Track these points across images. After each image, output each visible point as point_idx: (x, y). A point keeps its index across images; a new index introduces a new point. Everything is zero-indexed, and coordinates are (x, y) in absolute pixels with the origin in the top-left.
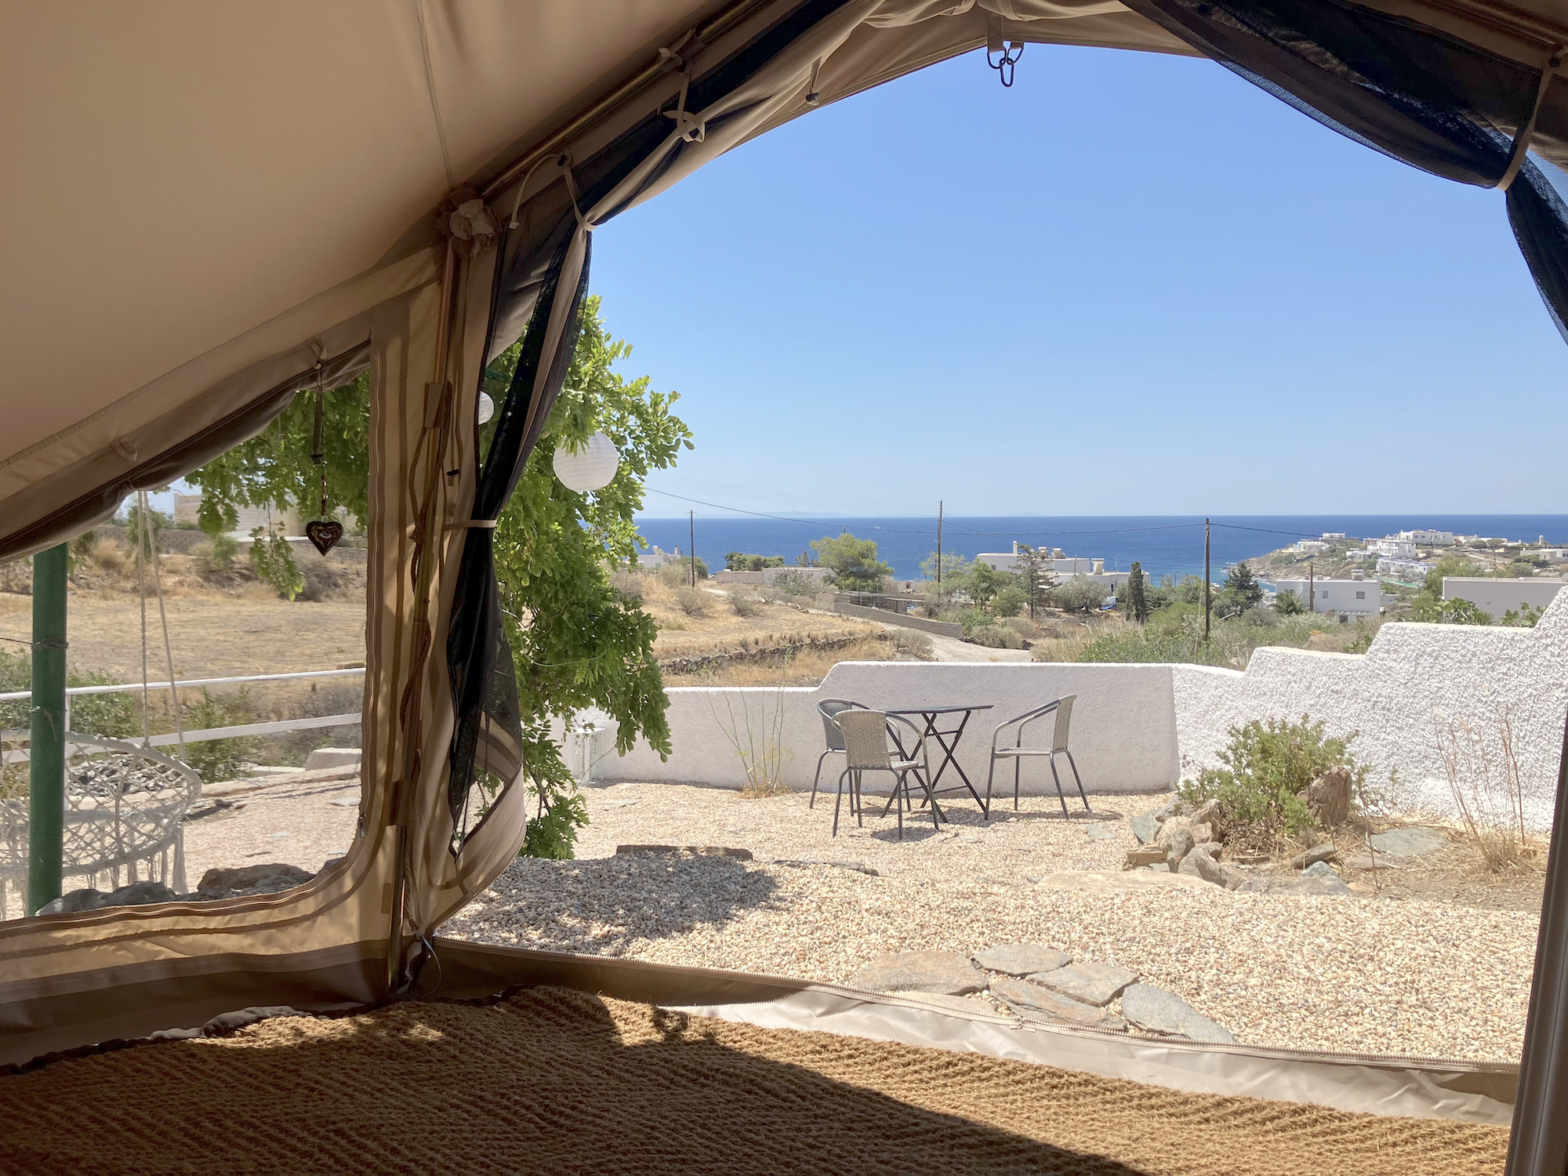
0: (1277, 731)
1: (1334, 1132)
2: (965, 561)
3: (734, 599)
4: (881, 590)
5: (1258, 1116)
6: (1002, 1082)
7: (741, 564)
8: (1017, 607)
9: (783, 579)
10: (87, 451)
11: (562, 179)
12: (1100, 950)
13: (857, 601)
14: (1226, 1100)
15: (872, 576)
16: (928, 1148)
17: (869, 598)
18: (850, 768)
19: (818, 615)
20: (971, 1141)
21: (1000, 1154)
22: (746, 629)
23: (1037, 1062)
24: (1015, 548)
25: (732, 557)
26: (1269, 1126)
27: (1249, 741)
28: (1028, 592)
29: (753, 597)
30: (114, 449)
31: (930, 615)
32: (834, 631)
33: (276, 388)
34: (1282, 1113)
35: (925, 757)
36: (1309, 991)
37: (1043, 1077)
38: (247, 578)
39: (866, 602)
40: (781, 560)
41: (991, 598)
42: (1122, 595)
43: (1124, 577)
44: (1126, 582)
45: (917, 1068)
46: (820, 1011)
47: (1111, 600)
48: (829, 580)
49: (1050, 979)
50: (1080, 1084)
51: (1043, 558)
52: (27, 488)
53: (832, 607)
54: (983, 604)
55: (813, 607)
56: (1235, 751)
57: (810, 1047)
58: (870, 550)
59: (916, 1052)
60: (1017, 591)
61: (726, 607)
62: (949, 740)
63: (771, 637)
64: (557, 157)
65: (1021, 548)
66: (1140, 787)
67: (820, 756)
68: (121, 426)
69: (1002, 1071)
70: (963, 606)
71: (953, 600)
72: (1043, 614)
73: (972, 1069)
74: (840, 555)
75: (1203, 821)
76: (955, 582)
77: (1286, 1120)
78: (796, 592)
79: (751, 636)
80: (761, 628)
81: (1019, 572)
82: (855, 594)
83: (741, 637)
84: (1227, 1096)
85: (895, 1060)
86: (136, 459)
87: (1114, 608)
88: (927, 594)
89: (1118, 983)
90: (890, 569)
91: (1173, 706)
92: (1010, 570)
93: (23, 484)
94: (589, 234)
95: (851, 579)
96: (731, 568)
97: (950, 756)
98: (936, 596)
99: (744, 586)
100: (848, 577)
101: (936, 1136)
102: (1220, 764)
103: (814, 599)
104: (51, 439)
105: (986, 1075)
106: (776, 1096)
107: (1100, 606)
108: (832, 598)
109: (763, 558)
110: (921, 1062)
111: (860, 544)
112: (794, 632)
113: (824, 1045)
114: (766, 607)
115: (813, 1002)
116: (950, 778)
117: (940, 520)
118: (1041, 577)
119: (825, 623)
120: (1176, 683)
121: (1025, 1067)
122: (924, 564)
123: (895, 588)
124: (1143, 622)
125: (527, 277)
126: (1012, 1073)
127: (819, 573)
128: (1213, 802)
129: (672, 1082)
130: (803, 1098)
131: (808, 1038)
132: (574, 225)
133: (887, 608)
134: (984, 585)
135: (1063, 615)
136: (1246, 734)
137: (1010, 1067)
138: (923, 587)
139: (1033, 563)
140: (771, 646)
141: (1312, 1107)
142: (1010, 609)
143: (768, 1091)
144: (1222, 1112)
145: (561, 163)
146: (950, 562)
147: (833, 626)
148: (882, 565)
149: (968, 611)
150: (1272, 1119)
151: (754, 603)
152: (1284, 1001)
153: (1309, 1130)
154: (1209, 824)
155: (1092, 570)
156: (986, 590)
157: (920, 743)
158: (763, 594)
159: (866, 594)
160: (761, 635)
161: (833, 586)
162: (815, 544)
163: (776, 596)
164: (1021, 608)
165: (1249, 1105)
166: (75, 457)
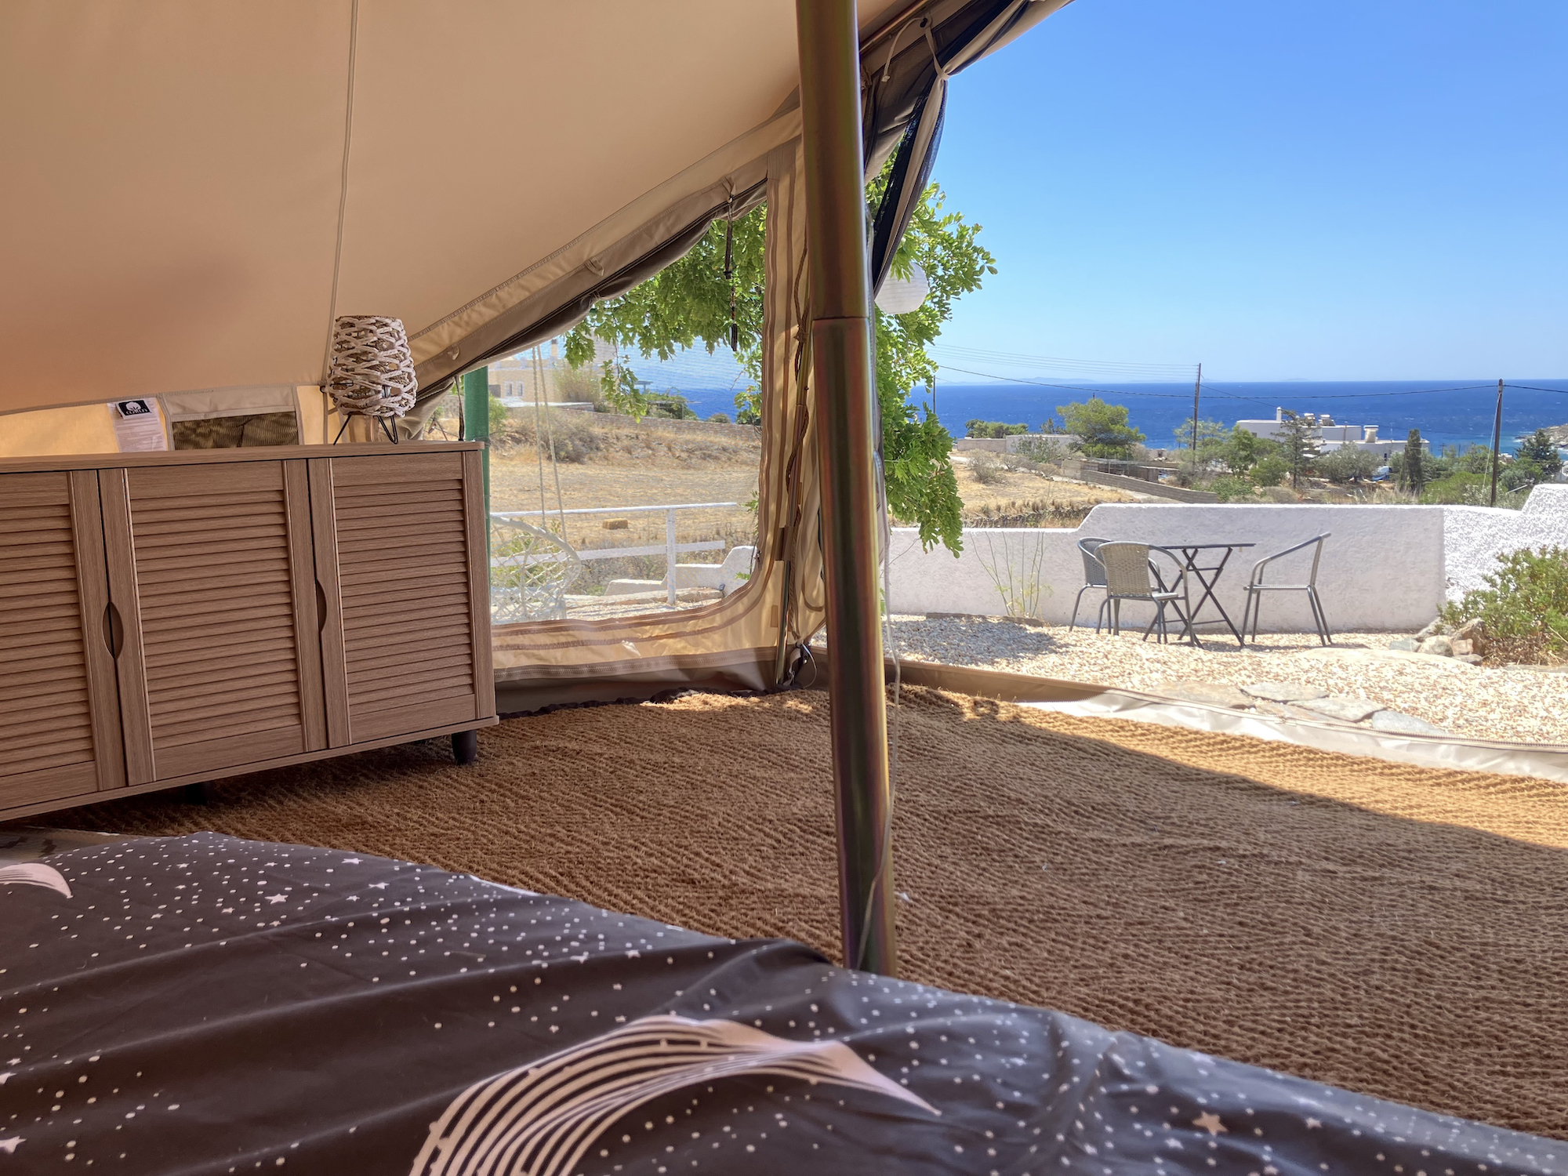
0: (1548, 556)
1: (1548, 794)
2: (1223, 428)
3: (975, 465)
4: (1130, 457)
5: (1483, 783)
6: (1267, 754)
7: (983, 432)
8: (1278, 477)
9: (1026, 446)
10: (569, 269)
11: (923, 38)
12: (1354, 692)
13: (1104, 469)
14: (1456, 772)
15: (1122, 443)
16: (1208, 788)
17: (1117, 466)
18: (1110, 597)
19: (1063, 482)
20: (1242, 785)
21: (1265, 795)
22: (988, 496)
23: (1297, 743)
24: (1279, 414)
25: (973, 424)
26: (1492, 789)
27: (1518, 567)
28: (1291, 461)
29: (996, 464)
30: (587, 267)
31: (1183, 485)
32: (1079, 499)
33: (700, 218)
34: (1504, 782)
35: (1186, 589)
36: (1545, 725)
37: (1301, 753)
38: (518, 441)
39: (1115, 469)
40: (1024, 427)
41: (1250, 467)
42: (1395, 465)
43: (1399, 447)
44: (1401, 453)
45: (1198, 743)
46: (1117, 707)
47: (1383, 469)
48: (1075, 447)
49: (1307, 704)
50: (1332, 759)
51: (1309, 424)
52: (529, 298)
53: (1078, 474)
54: (1241, 473)
55: (1059, 475)
56: (1502, 576)
57: (1110, 727)
58: (1120, 415)
59: (1197, 733)
60: (1280, 459)
61: (968, 474)
62: (1209, 577)
63: (1014, 504)
64: (920, 19)
65: (1287, 415)
66: (1403, 626)
67: (1077, 592)
68: (592, 249)
69: (1267, 747)
70: (1220, 475)
71: (1209, 469)
72: (1307, 484)
73: (1243, 746)
74: (1088, 421)
75: (1464, 637)
76: (1212, 449)
77: (1508, 785)
78: (1041, 460)
79: (992, 504)
80: (1003, 495)
81: (1282, 440)
82: (1103, 461)
83: (983, 503)
84: (1458, 769)
85: (1180, 738)
86: (603, 274)
87: (1386, 478)
88: (1181, 462)
89: (1368, 709)
90: (1141, 435)
91: (1442, 546)
92: (1272, 438)
93: (527, 294)
94: (944, 83)
95: (1099, 446)
96: (972, 435)
97: (1209, 592)
98: (1190, 465)
99: (987, 453)
100: (1096, 443)
101: (1215, 781)
102: (1486, 587)
103: (1059, 466)
104: (543, 261)
105: (1254, 749)
106: (1085, 752)
107: (1370, 477)
108: (1079, 465)
109: (1006, 426)
110: (1201, 740)
111: (1110, 409)
112: (1038, 500)
113: (1120, 727)
114: (1008, 475)
115: (1112, 701)
116: (1209, 611)
117: (1198, 385)
118: (1306, 445)
119: (1070, 491)
120: (1447, 524)
121: (1286, 746)
122: (1178, 431)
123: (1146, 456)
124: (1418, 493)
125: (891, 120)
126: (1276, 749)
127: (1065, 439)
128: (1475, 621)
129: (1003, 741)
130: (1108, 755)
131: (1109, 722)
132: (934, 75)
133: (1137, 476)
134: (1243, 453)
135: (1329, 485)
136: (1515, 561)
137: (1275, 745)
138: (1176, 455)
139: (1298, 430)
140: (1013, 513)
141: (1531, 778)
142: (1271, 478)
143: (1079, 749)
144: (1452, 779)
145: (923, 25)
146: (1205, 428)
147: (1079, 494)
148: (1133, 431)
149: (1224, 480)
150: (1495, 785)
151: (997, 469)
152: (1520, 729)
153: (1526, 792)
154: (1470, 641)
155: (1363, 438)
156: (1246, 458)
157: (1181, 577)
158: (1005, 461)
159: (1114, 461)
160: (1003, 502)
161: (1079, 453)
162: (1062, 410)
163: (1019, 464)
164: (1283, 478)
165: (1476, 776)
166: (561, 273)
